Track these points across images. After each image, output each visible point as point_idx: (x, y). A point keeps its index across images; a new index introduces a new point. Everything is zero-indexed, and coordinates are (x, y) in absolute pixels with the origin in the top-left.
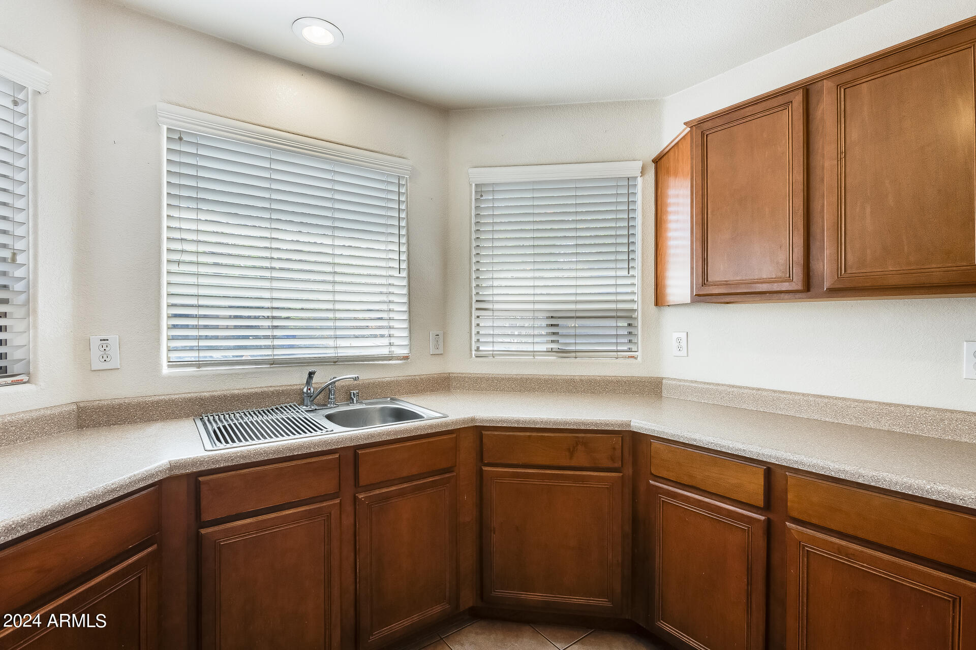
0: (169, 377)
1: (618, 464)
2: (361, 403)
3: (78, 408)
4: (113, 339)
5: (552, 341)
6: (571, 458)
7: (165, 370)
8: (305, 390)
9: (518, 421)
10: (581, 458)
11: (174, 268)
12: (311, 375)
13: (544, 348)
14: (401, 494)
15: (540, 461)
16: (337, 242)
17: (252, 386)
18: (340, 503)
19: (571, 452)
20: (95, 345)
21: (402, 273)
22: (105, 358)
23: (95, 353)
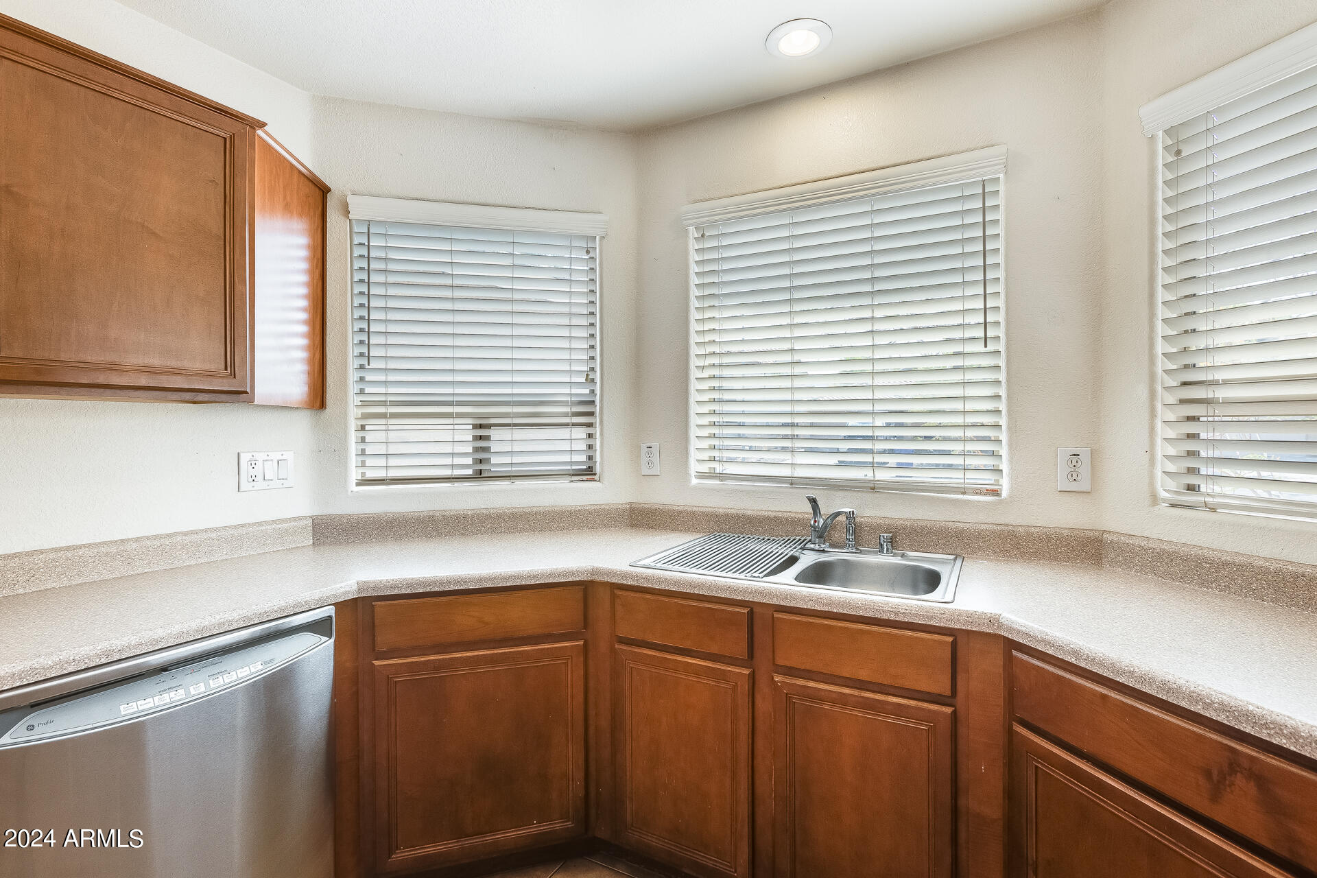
2: (895, 555)
3: (631, 508)
4: (655, 445)
7: (693, 480)
8: (812, 522)
16: (879, 313)
17: (769, 509)
18: (752, 675)
19: (1218, 783)
20: (644, 450)
21: (991, 347)
22: (650, 465)
23: (644, 459)
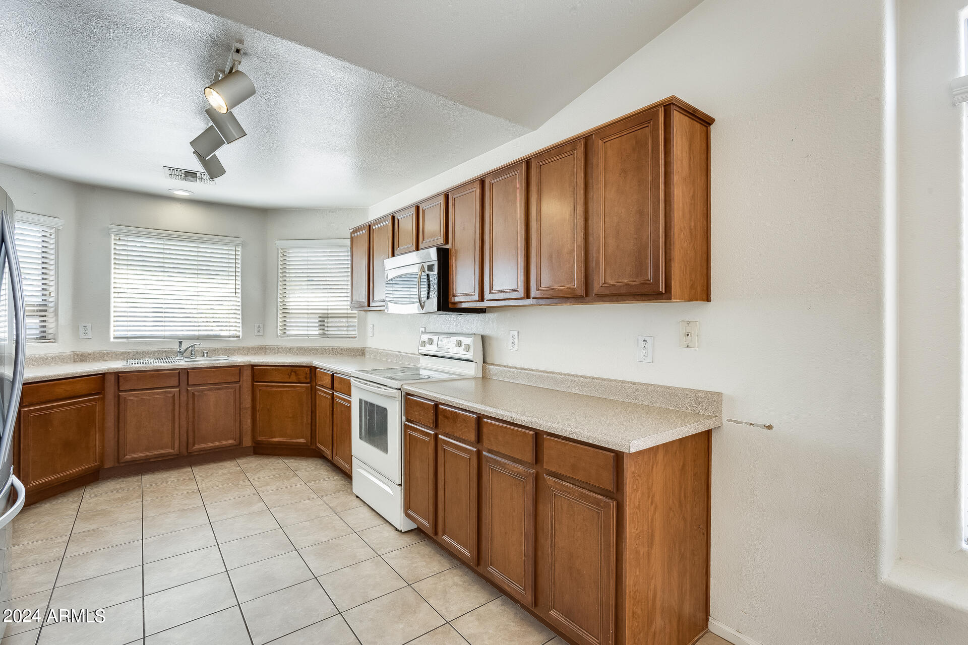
0: (113, 342)
1: (308, 380)
3: (74, 353)
4: (89, 326)
5: (320, 329)
6: (289, 378)
7: (112, 340)
8: (178, 350)
9: (268, 363)
10: (293, 378)
11: (116, 295)
12: (180, 343)
13: (317, 333)
14: (210, 390)
15: (277, 379)
18: (179, 390)
19: (290, 375)
20: (81, 328)
21: (237, 295)
22: (85, 334)
23: (81, 332)
